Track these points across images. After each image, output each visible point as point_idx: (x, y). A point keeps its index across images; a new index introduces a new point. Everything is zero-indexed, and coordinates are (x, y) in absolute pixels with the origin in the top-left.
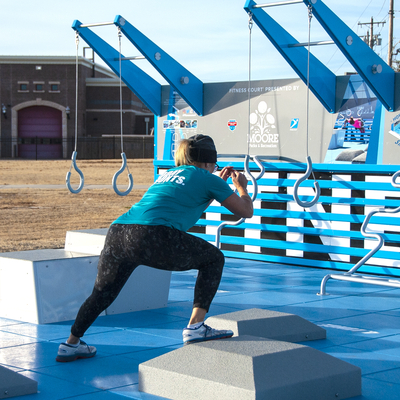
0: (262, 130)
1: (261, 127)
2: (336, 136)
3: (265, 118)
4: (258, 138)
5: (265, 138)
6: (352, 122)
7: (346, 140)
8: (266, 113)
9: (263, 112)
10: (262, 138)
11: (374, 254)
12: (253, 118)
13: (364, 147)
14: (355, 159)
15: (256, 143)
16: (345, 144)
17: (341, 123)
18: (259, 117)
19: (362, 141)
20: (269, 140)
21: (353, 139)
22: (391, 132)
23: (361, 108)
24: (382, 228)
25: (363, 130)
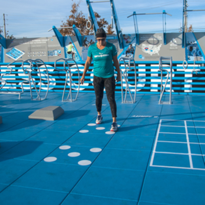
11: (4, 85)
22: (6, 54)
24: (6, 79)
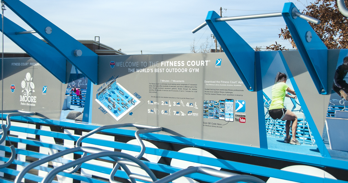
0: (28, 92)
1: (27, 91)
2: (66, 100)
3: (29, 85)
4: (26, 99)
5: (29, 99)
6: (75, 91)
7: (72, 104)
8: (30, 81)
9: (28, 80)
10: (28, 99)
12: (23, 84)
13: (81, 110)
14: (77, 118)
15: (25, 102)
16: (72, 107)
17: (69, 91)
18: (26, 84)
19: (81, 106)
20: (32, 101)
21: (76, 104)
22: (96, 100)
23: (80, 81)
25: (81, 97)
